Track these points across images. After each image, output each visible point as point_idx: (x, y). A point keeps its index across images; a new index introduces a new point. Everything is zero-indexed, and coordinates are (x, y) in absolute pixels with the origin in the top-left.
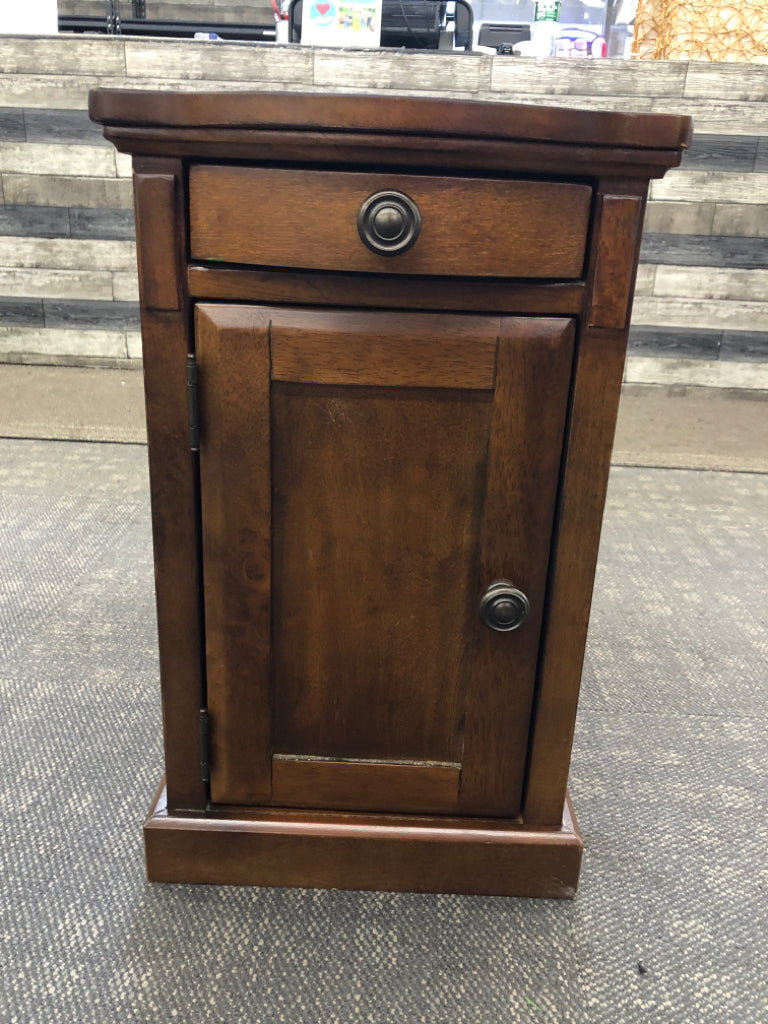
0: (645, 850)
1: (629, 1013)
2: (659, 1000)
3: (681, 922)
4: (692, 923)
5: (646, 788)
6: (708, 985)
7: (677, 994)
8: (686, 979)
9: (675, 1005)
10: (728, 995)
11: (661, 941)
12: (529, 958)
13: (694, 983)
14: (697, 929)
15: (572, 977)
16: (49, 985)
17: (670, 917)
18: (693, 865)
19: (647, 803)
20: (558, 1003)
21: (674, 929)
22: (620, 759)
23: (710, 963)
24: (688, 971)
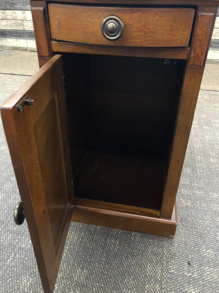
0: (199, 225)
1: (182, 276)
2: (193, 274)
3: (205, 250)
4: (209, 251)
5: (205, 205)
6: (209, 271)
7: (199, 273)
8: (203, 268)
9: (198, 276)
10: (215, 276)
11: (198, 255)
12: (156, 254)
13: (205, 270)
14: (210, 253)
15: (167, 263)
16: (23, 244)
17: (202, 248)
18: (214, 232)
19: (203, 210)
20: (162, 270)
21: (203, 252)
22: (198, 194)
23: (212, 264)
24: (204, 266)
